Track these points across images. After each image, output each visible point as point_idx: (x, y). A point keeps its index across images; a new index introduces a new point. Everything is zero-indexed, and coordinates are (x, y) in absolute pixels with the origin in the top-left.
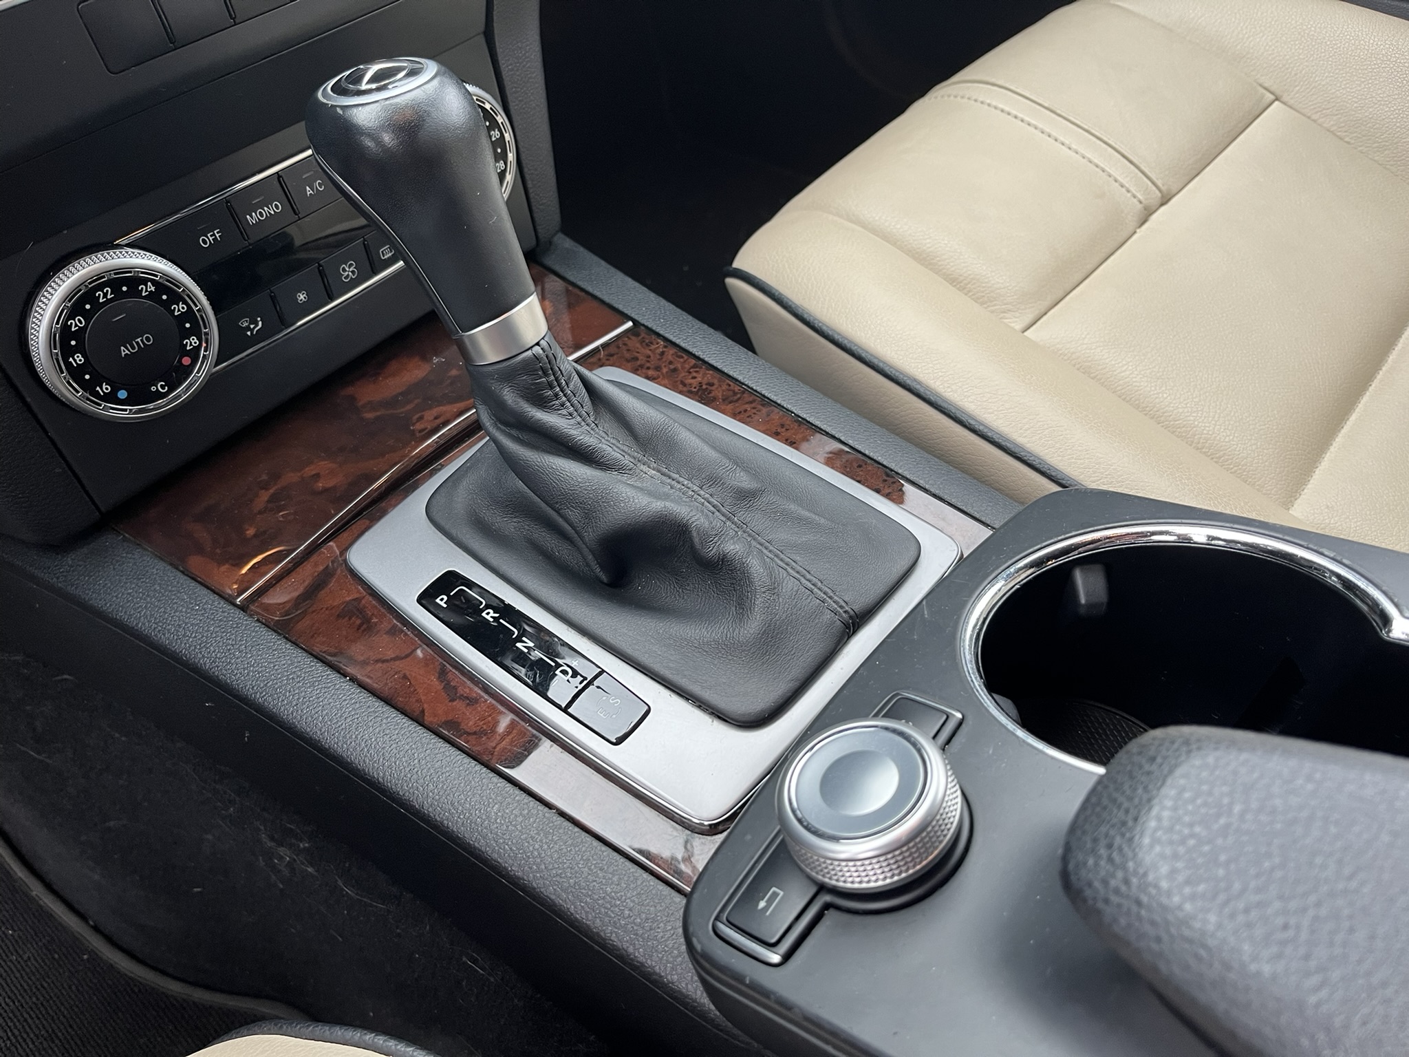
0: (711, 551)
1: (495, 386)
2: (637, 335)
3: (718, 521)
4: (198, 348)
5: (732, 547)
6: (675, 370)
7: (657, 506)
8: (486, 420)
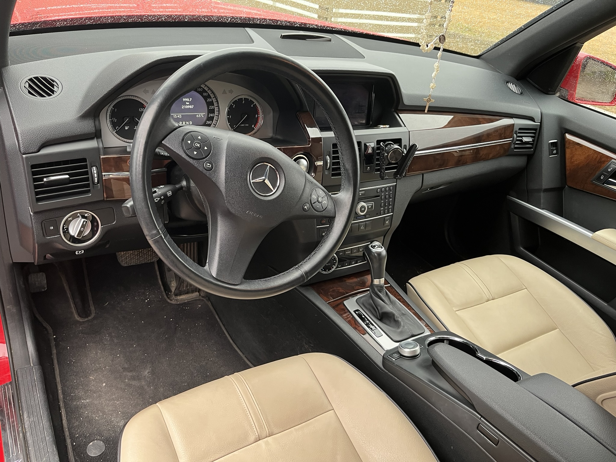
0: (396, 319)
1: (375, 287)
2: (391, 287)
3: (399, 316)
4: (334, 267)
5: (400, 320)
6: (395, 295)
7: (391, 310)
8: (370, 290)
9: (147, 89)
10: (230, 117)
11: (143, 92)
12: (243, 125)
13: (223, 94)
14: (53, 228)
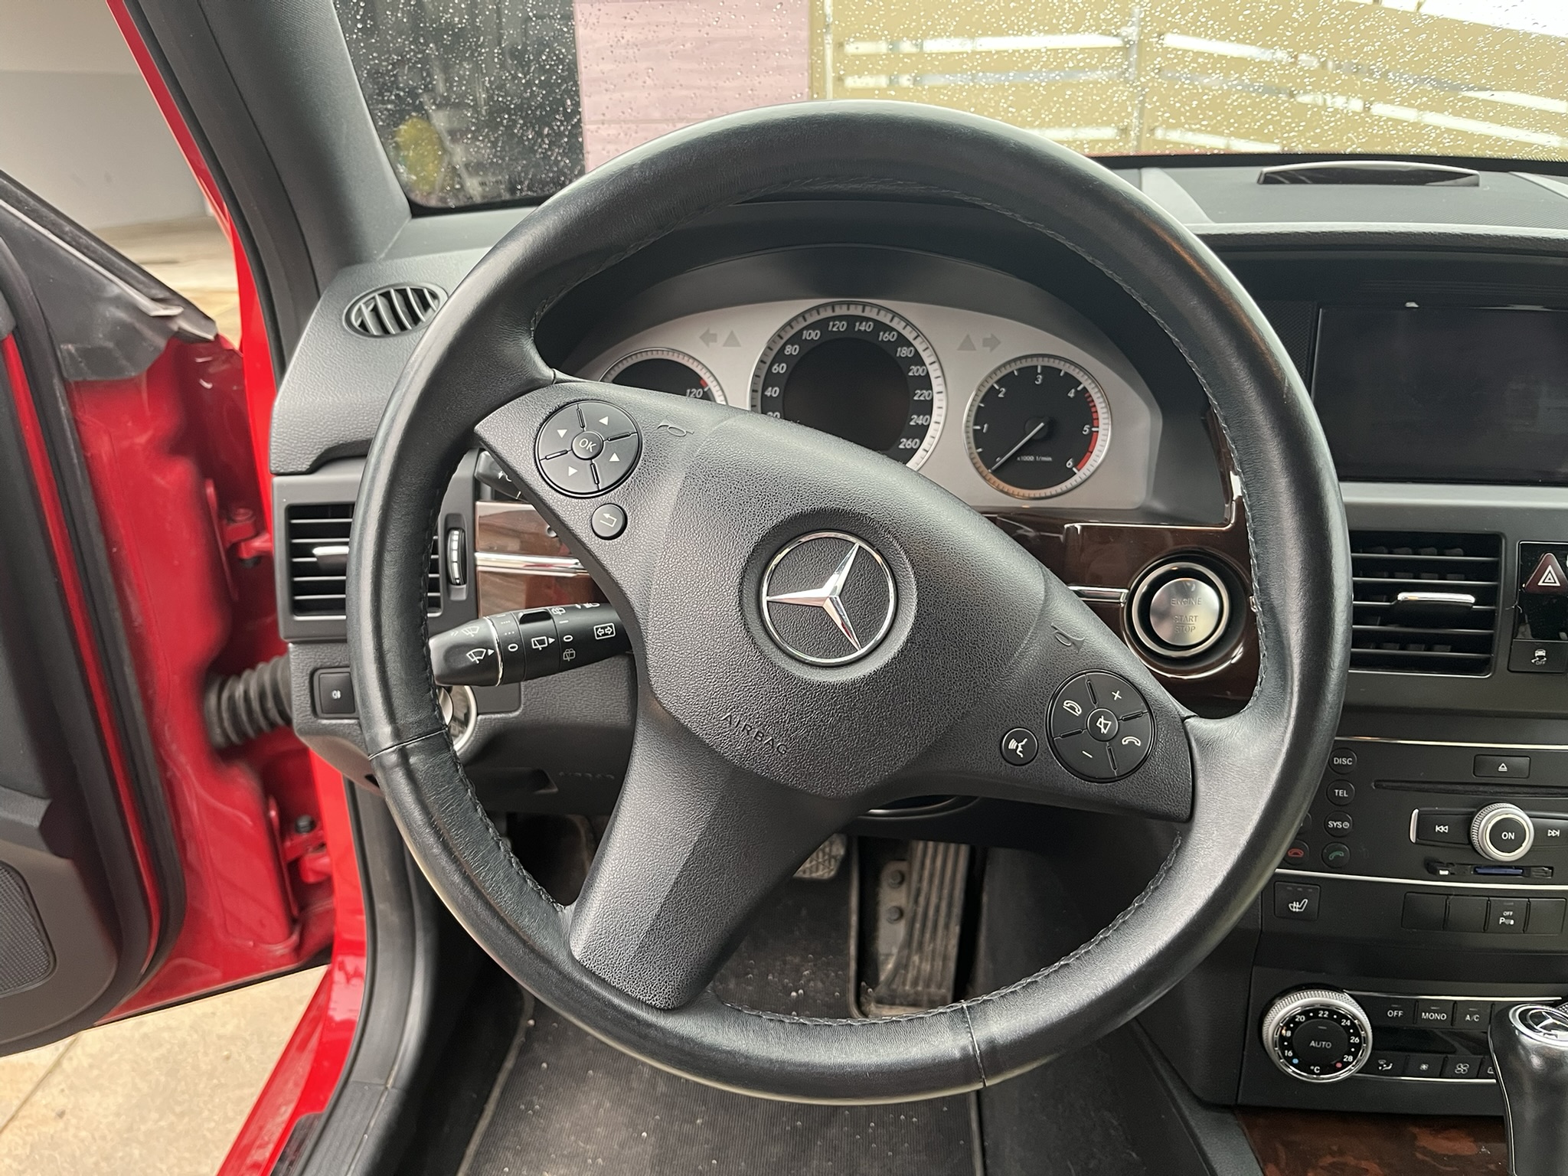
4: (1349, 1063)
9: (711, 332)
10: (983, 428)
11: (701, 337)
12: (1031, 458)
13: (960, 349)
14: (339, 696)
